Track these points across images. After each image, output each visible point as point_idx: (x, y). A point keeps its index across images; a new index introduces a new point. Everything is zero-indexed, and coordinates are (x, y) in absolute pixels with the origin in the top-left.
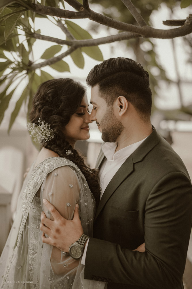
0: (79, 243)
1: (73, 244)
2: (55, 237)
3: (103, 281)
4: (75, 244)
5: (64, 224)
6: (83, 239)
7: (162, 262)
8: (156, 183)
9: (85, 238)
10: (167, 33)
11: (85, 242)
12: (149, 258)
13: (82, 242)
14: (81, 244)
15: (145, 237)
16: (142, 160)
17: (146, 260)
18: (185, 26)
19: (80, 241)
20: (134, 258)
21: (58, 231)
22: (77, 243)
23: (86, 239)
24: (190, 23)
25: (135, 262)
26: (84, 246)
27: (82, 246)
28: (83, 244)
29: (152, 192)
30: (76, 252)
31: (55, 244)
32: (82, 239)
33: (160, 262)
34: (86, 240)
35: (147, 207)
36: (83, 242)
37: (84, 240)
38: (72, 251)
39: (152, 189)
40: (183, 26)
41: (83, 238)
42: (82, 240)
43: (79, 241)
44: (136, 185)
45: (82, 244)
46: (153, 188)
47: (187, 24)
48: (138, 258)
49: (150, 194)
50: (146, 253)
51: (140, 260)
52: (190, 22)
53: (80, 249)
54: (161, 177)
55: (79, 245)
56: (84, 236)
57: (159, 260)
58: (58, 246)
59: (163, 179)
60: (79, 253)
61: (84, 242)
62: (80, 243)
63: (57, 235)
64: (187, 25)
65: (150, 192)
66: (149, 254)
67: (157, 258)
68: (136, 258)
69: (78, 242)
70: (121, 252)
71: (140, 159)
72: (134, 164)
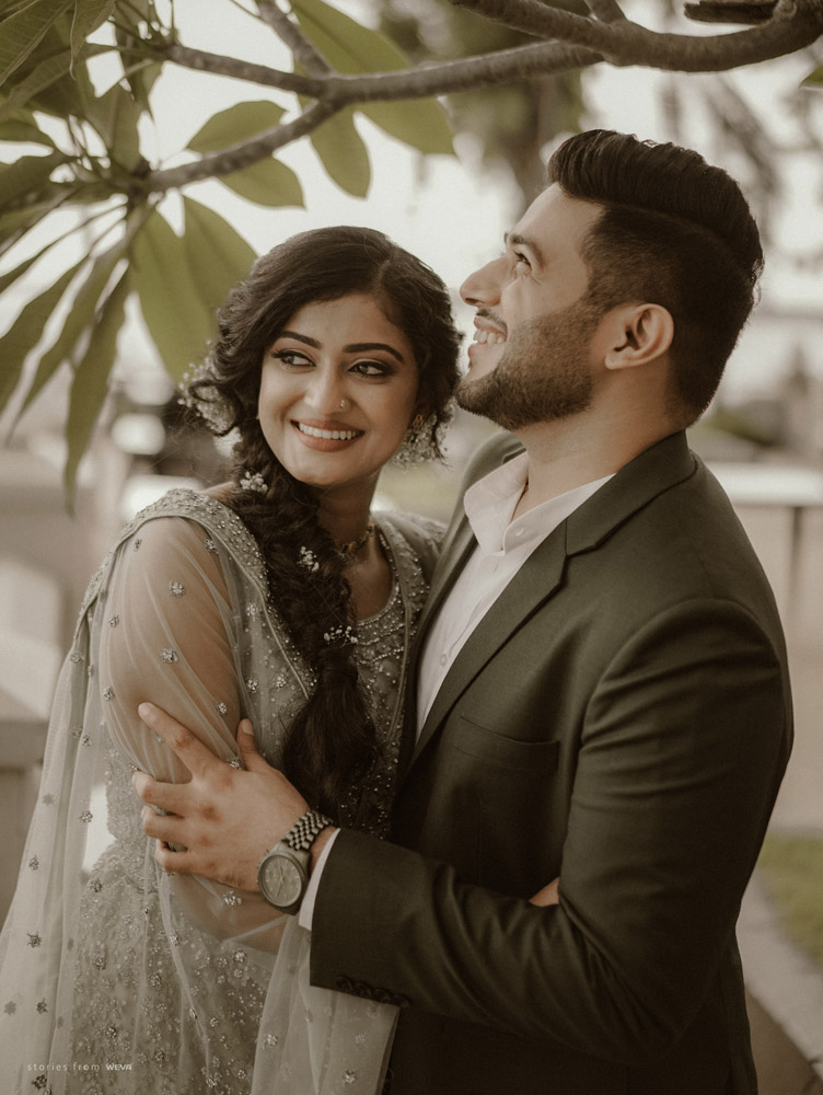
2: (205, 841)
3: (378, 999)
9: (313, 826)
11: (315, 840)
14: (296, 850)
16: (599, 546)
18: (773, 22)
21: (209, 813)
22: (283, 847)
23: (316, 827)
26: (307, 855)
27: (301, 855)
29: (608, 670)
30: (284, 880)
31: (210, 866)
34: (315, 831)
37: (307, 832)
40: (768, 22)
46: (615, 654)
47: (784, 15)
52: (796, 7)
56: (309, 819)
57: (593, 945)
58: (222, 871)
60: (294, 882)
64: (784, 21)
70: (450, 898)
71: (590, 543)
72: (568, 559)
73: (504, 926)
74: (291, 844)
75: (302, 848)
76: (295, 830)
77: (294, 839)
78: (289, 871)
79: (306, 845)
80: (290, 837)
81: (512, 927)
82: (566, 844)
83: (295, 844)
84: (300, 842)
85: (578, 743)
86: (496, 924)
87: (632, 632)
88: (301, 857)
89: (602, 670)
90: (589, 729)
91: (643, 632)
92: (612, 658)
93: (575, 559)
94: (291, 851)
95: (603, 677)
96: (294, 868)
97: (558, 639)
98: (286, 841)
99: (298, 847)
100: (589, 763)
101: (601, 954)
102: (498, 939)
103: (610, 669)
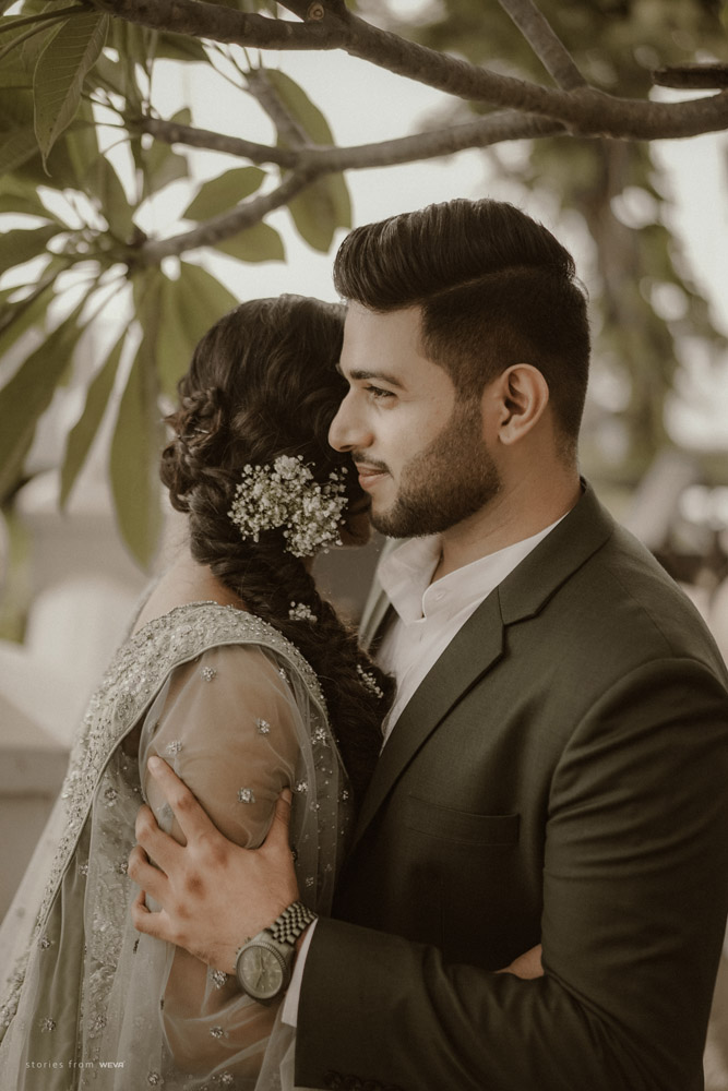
2: (183, 911)
5: (222, 859)
16: (540, 612)
21: (195, 886)
29: (574, 737)
31: (181, 937)
46: (577, 722)
58: (193, 947)
63: (191, 902)
68: (500, 1003)
70: (441, 978)
71: (530, 610)
72: (506, 628)
73: (500, 999)
74: (276, 935)
75: (286, 942)
76: (280, 921)
77: (279, 930)
78: (269, 963)
79: (291, 940)
80: (275, 928)
81: (508, 1001)
82: (543, 919)
83: (280, 936)
84: (286, 935)
85: (544, 815)
86: (492, 1000)
87: (595, 699)
88: (284, 949)
89: (565, 740)
90: (557, 800)
91: (607, 697)
92: (575, 726)
93: (512, 629)
94: (275, 943)
95: (567, 747)
96: (275, 961)
97: (513, 710)
98: (269, 931)
99: (282, 940)
100: (558, 835)
101: (603, 1022)
102: (497, 1017)
103: (573, 739)
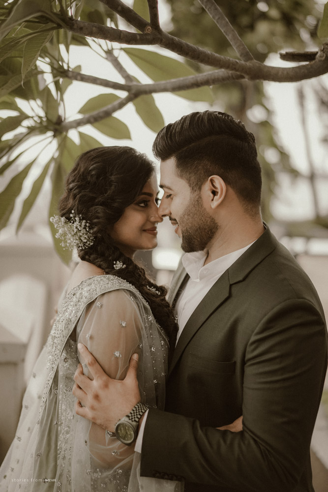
0: (130, 418)
1: (120, 420)
2: (93, 408)
3: (171, 479)
4: (124, 420)
5: (106, 386)
6: (137, 412)
7: (268, 448)
8: (264, 317)
9: (140, 411)
10: (287, 73)
11: (141, 417)
12: (246, 442)
13: (135, 418)
14: (132, 421)
15: (243, 406)
16: (244, 279)
17: (242, 444)
18: (316, 62)
19: (132, 416)
20: (222, 442)
21: (97, 397)
22: (127, 419)
23: (142, 411)
24: (324, 58)
25: (224, 448)
26: (138, 423)
27: (134, 423)
28: (137, 420)
29: (256, 331)
30: (126, 433)
31: (93, 418)
32: (135, 412)
33: (266, 448)
34: (141, 414)
35: (248, 356)
36: (137, 417)
37: (138, 414)
38: (119, 431)
39: (257, 326)
40: (314, 62)
41: (136, 410)
42: (135, 414)
43: (130, 415)
44: (232, 319)
45: (135, 421)
46: (258, 324)
47: (320, 59)
48: (228, 442)
49: (254, 334)
50: (241, 433)
51: (232, 444)
52: (325, 55)
53: (131, 429)
54: (272, 306)
55: (130, 421)
56: (139, 407)
57: (263, 446)
58: (98, 422)
59: (276, 309)
60: (131, 435)
61: (139, 416)
62: (132, 418)
63: (95, 404)
64: (320, 61)
65: (253, 332)
66: (247, 435)
67: (261, 442)
68: (225, 442)
69: (128, 416)
70: (200, 433)
71: (240, 278)
72: (231, 286)
85: (244, 362)
93: (234, 286)
